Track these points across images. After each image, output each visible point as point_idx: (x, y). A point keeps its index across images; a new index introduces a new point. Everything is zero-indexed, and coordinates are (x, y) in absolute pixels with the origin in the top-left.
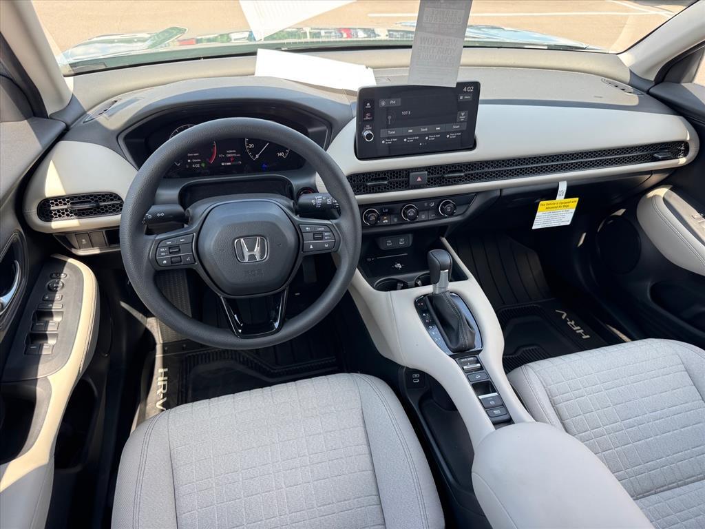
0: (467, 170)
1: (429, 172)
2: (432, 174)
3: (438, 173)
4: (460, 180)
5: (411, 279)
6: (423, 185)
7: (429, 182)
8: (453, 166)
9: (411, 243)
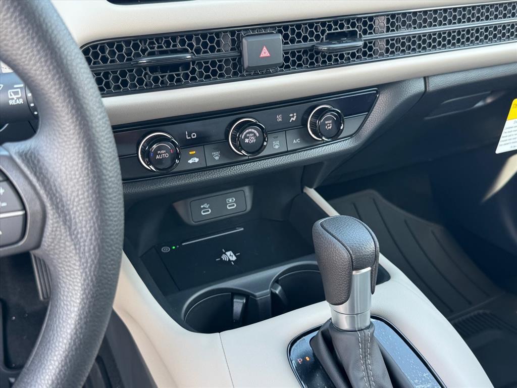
0: (365, 32)
1: (286, 37)
2: (293, 41)
3: (305, 39)
4: (353, 55)
5: (261, 285)
6: (274, 66)
7: (287, 59)
8: (336, 23)
9: (249, 208)
